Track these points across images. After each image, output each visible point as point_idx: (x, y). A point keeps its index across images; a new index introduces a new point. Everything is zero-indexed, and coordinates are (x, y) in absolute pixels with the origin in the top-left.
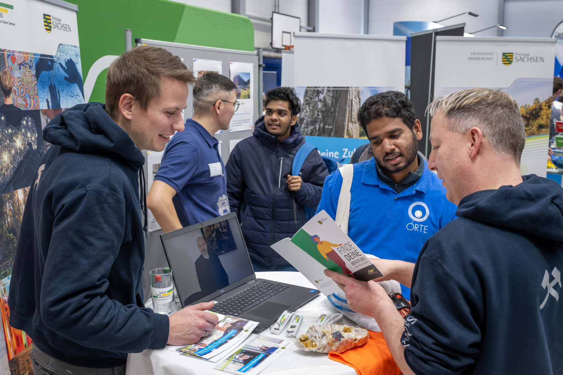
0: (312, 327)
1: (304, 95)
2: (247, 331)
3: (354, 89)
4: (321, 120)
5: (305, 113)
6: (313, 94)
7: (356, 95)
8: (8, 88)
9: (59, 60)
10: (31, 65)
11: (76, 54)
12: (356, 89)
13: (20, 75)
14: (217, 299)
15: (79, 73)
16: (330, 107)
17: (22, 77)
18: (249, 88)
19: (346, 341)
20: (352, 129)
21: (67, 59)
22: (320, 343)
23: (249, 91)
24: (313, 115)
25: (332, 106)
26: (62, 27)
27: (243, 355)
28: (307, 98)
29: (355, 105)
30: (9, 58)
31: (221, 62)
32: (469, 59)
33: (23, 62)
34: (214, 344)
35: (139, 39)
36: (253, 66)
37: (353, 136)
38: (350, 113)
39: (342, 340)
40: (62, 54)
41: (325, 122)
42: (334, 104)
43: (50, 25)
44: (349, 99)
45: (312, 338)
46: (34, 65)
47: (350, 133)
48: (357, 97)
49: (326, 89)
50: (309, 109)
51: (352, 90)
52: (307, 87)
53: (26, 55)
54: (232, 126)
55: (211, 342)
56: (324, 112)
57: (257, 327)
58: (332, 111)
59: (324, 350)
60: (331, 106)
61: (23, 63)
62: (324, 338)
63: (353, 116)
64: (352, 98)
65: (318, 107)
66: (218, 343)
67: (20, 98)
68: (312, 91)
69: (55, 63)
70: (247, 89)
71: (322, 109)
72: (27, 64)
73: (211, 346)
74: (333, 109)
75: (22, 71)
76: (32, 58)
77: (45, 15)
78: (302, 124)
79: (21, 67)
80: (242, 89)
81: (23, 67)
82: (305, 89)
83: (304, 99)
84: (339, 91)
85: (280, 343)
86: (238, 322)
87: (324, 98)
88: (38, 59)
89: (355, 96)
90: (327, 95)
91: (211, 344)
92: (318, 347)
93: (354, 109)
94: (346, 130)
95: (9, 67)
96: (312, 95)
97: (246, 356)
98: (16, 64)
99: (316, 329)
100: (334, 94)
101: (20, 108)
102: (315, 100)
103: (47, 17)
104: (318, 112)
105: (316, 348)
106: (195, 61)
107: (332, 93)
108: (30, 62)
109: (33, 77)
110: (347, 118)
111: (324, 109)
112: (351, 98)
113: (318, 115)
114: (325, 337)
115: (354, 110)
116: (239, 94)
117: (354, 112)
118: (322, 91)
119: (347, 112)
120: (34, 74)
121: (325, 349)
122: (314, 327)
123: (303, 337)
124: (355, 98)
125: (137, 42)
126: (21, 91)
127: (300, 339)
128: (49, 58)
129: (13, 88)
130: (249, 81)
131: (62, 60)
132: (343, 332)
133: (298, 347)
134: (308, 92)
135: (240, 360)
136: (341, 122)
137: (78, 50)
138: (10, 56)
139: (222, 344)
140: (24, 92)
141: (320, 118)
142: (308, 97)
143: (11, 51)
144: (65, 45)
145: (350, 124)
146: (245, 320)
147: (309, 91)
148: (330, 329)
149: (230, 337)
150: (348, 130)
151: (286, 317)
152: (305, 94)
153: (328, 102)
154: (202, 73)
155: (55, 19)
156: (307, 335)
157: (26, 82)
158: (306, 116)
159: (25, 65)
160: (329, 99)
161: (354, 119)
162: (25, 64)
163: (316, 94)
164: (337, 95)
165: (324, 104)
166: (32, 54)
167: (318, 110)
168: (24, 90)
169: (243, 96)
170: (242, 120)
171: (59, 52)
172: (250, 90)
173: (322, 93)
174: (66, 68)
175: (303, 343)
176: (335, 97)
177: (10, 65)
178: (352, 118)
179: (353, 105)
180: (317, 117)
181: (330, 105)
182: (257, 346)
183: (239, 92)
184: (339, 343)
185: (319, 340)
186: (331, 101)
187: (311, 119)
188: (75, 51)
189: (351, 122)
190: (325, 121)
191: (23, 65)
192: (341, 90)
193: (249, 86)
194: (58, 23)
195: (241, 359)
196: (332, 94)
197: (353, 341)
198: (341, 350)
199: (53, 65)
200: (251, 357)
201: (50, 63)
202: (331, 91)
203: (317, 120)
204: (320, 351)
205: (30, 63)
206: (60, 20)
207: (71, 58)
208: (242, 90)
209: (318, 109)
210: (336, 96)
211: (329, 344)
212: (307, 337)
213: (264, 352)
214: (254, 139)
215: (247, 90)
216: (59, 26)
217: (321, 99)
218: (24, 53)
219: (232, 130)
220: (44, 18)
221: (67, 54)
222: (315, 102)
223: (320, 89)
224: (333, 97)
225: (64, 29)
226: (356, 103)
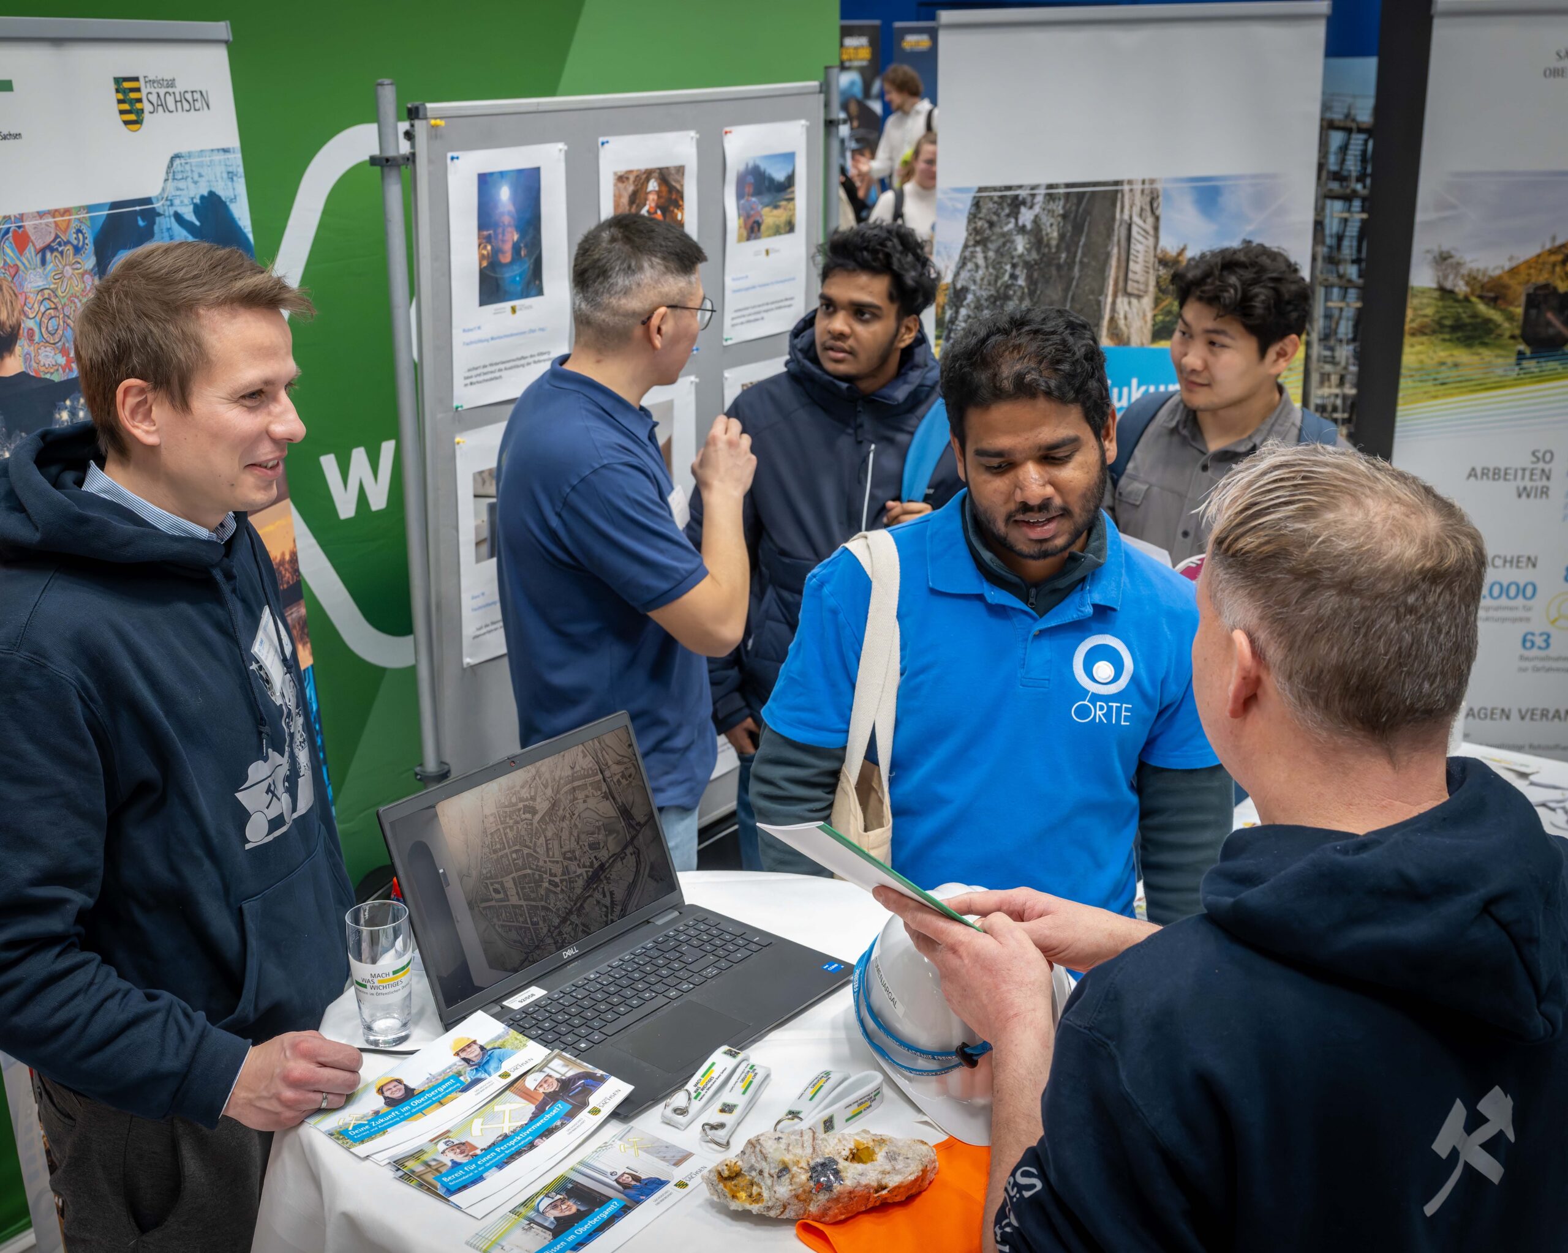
0: (754, 1142)
1: (970, 213)
2: (595, 1111)
3: (1138, 187)
4: (1023, 293)
5: (969, 271)
6: (1000, 211)
7: (1144, 207)
8: (9, 330)
9: (172, 205)
10: (81, 243)
11: (229, 173)
12: (1147, 186)
13: (45, 283)
14: (547, 980)
15: (240, 228)
16: (1054, 250)
17: (52, 286)
18: (792, 199)
19: (850, 1193)
20: (1126, 318)
21: (198, 197)
22: (773, 1193)
23: (790, 210)
24: (997, 278)
25: (1063, 245)
26: (181, 101)
27: (563, 1201)
28: (980, 223)
29: (1140, 238)
30: (7, 239)
31: (693, 134)
32: (1548, 72)
33: (54, 241)
34: (498, 1149)
35: (417, 109)
36: (804, 130)
37: (1129, 338)
38: (1123, 264)
39: (835, 1191)
40: (182, 184)
41: (1035, 300)
42: (1068, 241)
43: (138, 106)
44: (1122, 221)
45: (754, 1174)
46: (90, 241)
47: (1121, 330)
48: (1149, 213)
49: (1042, 191)
50: (986, 258)
51: (1131, 190)
52: (980, 190)
53: (62, 216)
54: (733, 325)
55: (491, 1141)
56: (1032, 266)
57: (626, 1101)
58: (1062, 260)
59: (782, 1212)
60: (1058, 246)
61: (53, 244)
62: (783, 1179)
63: (1131, 275)
64: (1131, 218)
65: (1016, 249)
66: (509, 1148)
67: (48, 349)
68: (996, 199)
69: (158, 219)
70: (783, 203)
71: (1028, 258)
72: (68, 242)
73: (488, 1157)
74: (1064, 256)
75: (50, 267)
76: (81, 222)
77: (118, 81)
78: (962, 306)
79: (48, 255)
80: (767, 205)
81: (55, 253)
82: (972, 194)
83: (970, 228)
84: (1087, 196)
85: (677, 1164)
86: (578, 1077)
87: (1036, 220)
88: (101, 221)
89: (1142, 209)
90: (1046, 212)
91: (490, 1147)
92: (765, 1204)
93: (1135, 253)
94: (1105, 322)
95: (9, 266)
96: (996, 214)
97: (570, 1203)
98: (30, 251)
99: (764, 1151)
100: (1068, 205)
101: (48, 376)
102: (1006, 229)
103: (127, 85)
104: (1014, 266)
105: (760, 1205)
106: (606, 145)
107: (1062, 203)
108: (75, 236)
109: (87, 276)
110: (1111, 282)
111: (1034, 255)
112: (1126, 217)
113: (1013, 277)
114: (787, 1176)
115: (1137, 257)
116: (755, 225)
117: (1136, 262)
118: (1029, 200)
119: (1114, 262)
120: (91, 266)
121: (787, 1211)
122: (761, 1141)
123: (725, 1167)
124: (1141, 216)
125: (413, 117)
126: (50, 329)
127: (720, 1173)
128: (138, 208)
129: (22, 325)
130: (790, 180)
131: (182, 202)
132: (847, 1164)
133: (712, 1194)
134: (981, 203)
135: (546, 1219)
136: (1091, 297)
137: (236, 160)
138: (10, 234)
139: (519, 1153)
140: (61, 328)
141: (1020, 286)
142: (980, 219)
143: (13, 218)
144: (190, 155)
145: (1122, 302)
146: (600, 1072)
147: (987, 200)
148: (809, 1150)
149: (547, 1130)
150: (1112, 319)
151: (715, 1072)
152: (973, 210)
153: (1047, 234)
154: (628, 178)
155: (155, 85)
156: (740, 1163)
157: (63, 297)
158: (975, 282)
159: (60, 249)
160: (1051, 225)
161: (1135, 285)
162: (60, 246)
163: (1007, 211)
164: (1081, 210)
165: (1033, 240)
166: (80, 209)
167: (1015, 260)
168: (61, 323)
169: (768, 228)
170: (767, 304)
171: (170, 180)
172: (794, 205)
173: (1029, 204)
174: (197, 223)
175: (725, 1186)
176: (1072, 216)
177: (12, 258)
178: (1130, 283)
179: (1133, 241)
180: (1010, 282)
181: (1054, 243)
182: (609, 1170)
183: (758, 218)
184: (826, 1197)
185: (769, 1182)
186: (1059, 230)
187: (990, 290)
188: (226, 165)
189: (1123, 296)
190: (1036, 296)
191: (52, 250)
192: (1093, 193)
193: (793, 192)
194: (166, 93)
195: (553, 1214)
196: (1064, 207)
197: (872, 1191)
198: (836, 1216)
199: (154, 223)
200: (582, 1209)
201: (143, 220)
202: (1060, 199)
203: (1011, 292)
204: (772, 1214)
205: (77, 239)
206: (171, 83)
207: (213, 189)
208: (766, 211)
209: (1013, 258)
210: (1077, 211)
211: (797, 1197)
212: (738, 1169)
213: (622, 1196)
214: (786, 384)
215: (785, 209)
216: (170, 101)
217: (1024, 226)
218: (54, 213)
219: (731, 339)
220: (117, 91)
221: (200, 179)
222: (1003, 235)
223: (1023, 193)
224: (1064, 216)
225: (186, 106)
226: (1145, 231)
